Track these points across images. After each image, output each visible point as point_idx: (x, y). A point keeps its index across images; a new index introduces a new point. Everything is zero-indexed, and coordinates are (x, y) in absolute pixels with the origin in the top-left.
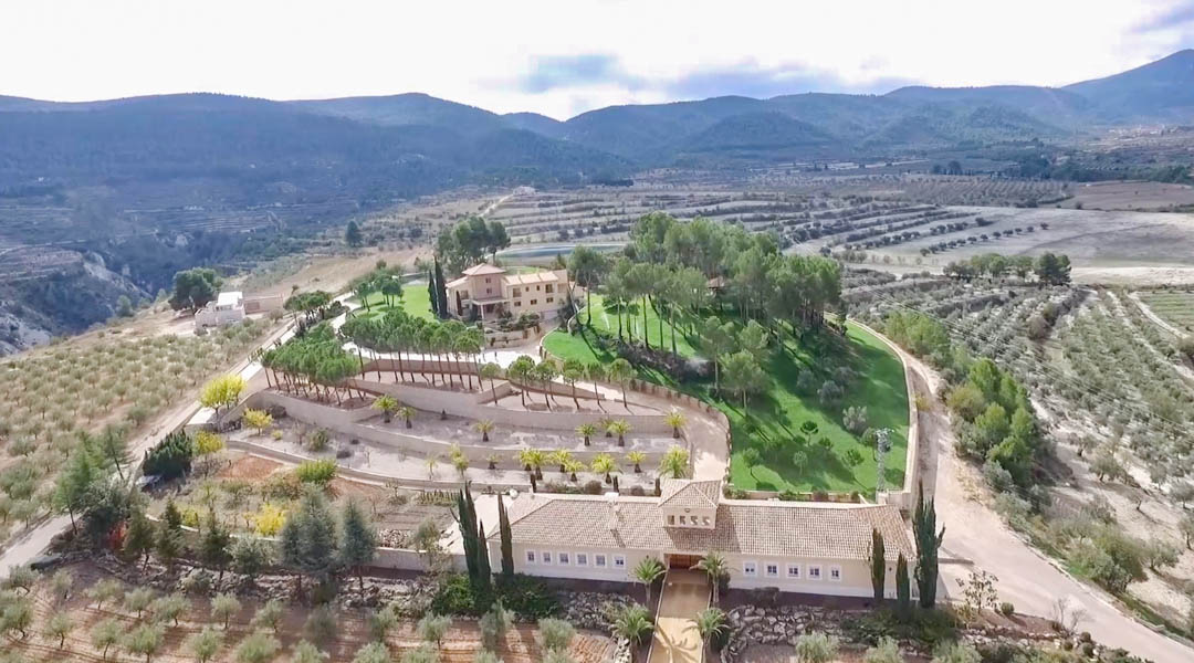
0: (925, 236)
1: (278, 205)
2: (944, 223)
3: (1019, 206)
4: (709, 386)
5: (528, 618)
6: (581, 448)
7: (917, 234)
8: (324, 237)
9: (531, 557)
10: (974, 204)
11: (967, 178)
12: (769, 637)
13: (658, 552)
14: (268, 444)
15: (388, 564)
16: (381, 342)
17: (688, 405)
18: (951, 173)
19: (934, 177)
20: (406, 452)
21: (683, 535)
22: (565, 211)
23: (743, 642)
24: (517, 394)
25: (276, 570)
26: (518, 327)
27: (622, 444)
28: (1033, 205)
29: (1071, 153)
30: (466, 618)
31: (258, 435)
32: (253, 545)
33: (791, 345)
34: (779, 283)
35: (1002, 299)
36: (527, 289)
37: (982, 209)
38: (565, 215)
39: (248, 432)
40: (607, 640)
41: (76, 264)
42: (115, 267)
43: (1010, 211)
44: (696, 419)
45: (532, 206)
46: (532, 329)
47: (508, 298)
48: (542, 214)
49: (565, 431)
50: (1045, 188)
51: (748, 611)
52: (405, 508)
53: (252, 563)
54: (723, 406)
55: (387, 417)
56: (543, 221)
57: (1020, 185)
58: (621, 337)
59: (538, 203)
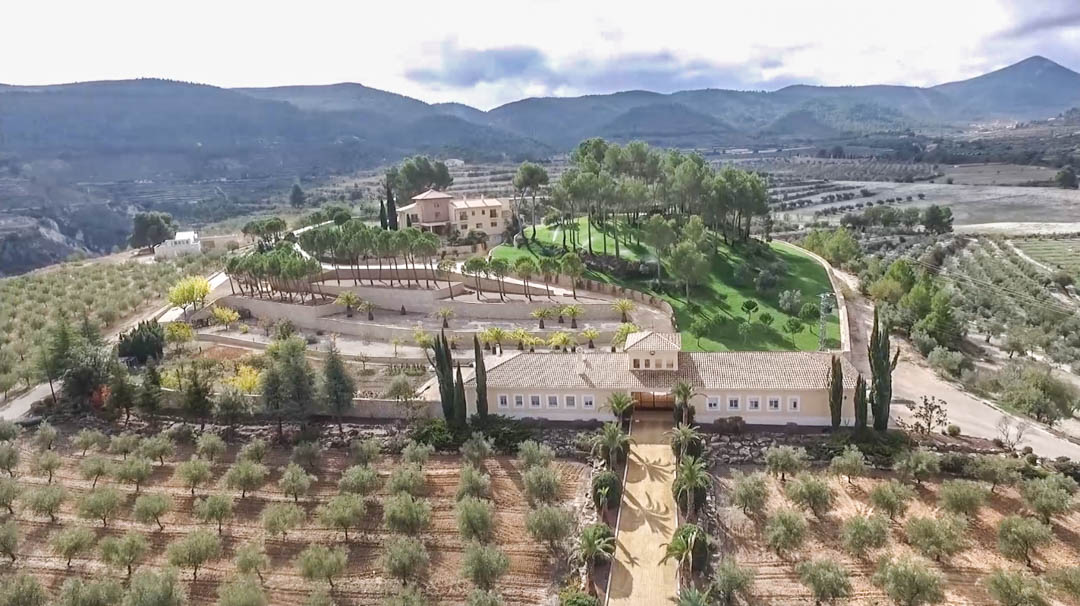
0: (817, 204)
1: (224, 180)
2: (834, 194)
3: (897, 181)
4: (651, 281)
5: (505, 450)
6: (537, 329)
7: (809, 202)
8: (268, 202)
9: (504, 401)
10: (858, 180)
11: (850, 161)
12: (735, 458)
13: (626, 390)
14: (236, 336)
15: (366, 413)
16: (341, 247)
17: (632, 297)
18: (835, 157)
19: (821, 160)
20: (368, 339)
22: (492, 180)
23: (712, 462)
24: (471, 293)
25: (259, 419)
26: (467, 242)
27: (575, 326)
28: (910, 180)
29: (939, 141)
30: (445, 453)
31: (226, 331)
32: (234, 394)
33: (722, 250)
34: (716, 188)
35: (894, 244)
36: (473, 214)
37: (865, 183)
38: (493, 183)
39: (215, 328)
40: (583, 465)
41: (32, 228)
42: (69, 232)
43: (891, 185)
44: (641, 308)
45: (462, 175)
46: (480, 246)
47: (456, 221)
48: (471, 182)
49: (524, 319)
50: (918, 168)
51: (713, 439)
52: (373, 378)
53: (233, 413)
54: (665, 297)
55: (350, 312)
56: (473, 188)
57: (897, 167)
58: (565, 246)
59: (467, 173)
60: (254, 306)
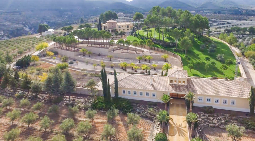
0: (215, 25)
1: (67, 17)
2: (219, 23)
3: (236, 20)
4: (174, 48)
5: (123, 112)
6: (138, 63)
7: (213, 25)
8: (75, 22)
9: (124, 92)
10: (225, 19)
11: (222, 15)
12: (211, 125)
13: (168, 92)
14: (52, 60)
15: (78, 92)
16: (84, 35)
17: (168, 53)
18: (218, 14)
19: (214, 14)
20: (87, 63)
21: (176, 87)
22: (130, 18)
23: (202, 126)
24: (119, 50)
25: (43, 92)
26: (120, 34)
27: (150, 62)
28: (240, 20)
29: (247, 10)
30: (102, 111)
31: (49, 58)
32: (37, 84)
35: (240, 37)
36: (122, 26)
37: (228, 20)
38: (130, 19)
39: (47, 57)
40: (151, 122)
41: (22, 27)
42: (30, 28)
43: (235, 21)
44: (171, 57)
45: (122, 17)
46: (123, 35)
47: (117, 28)
48: (125, 18)
49: (133, 59)
50: (242, 17)
51: (202, 115)
52: (86, 77)
53: (37, 89)
54: (178, 54)
55: (84, 54)
56: (125, 20)
57: (236, 16)
58: (147, 37)
59: (124, 16)
60: (59, 51)
